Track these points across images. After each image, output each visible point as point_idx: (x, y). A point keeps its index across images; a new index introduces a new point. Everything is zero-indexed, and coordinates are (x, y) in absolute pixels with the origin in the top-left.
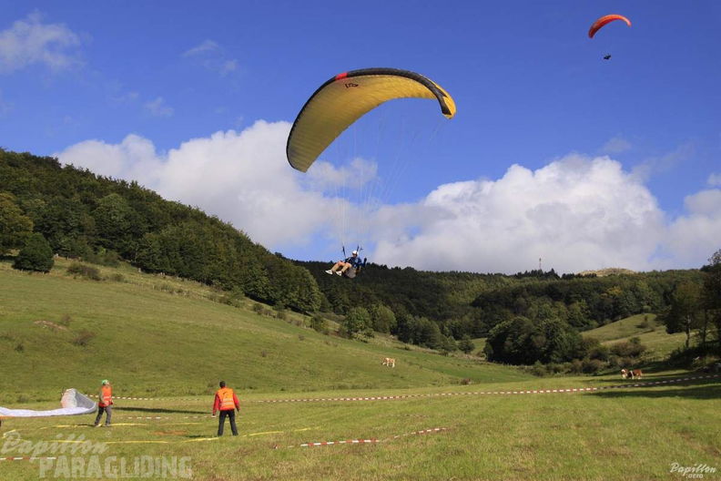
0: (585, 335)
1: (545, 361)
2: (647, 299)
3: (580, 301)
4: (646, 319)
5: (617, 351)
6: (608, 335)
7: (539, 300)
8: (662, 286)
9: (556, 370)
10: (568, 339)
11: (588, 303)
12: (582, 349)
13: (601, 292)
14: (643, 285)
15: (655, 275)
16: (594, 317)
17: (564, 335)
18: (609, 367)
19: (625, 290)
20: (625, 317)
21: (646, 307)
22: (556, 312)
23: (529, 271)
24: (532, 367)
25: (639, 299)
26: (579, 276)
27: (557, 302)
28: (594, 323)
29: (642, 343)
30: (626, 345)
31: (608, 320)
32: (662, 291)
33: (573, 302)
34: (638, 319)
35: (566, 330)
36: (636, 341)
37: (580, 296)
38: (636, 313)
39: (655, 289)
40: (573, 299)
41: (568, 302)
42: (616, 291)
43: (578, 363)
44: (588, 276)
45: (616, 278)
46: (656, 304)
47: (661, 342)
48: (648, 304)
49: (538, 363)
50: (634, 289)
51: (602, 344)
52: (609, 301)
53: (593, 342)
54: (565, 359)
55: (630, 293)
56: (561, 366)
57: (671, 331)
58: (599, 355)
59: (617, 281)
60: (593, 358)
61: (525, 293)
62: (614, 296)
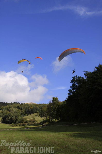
0: (24, 117)
1: (15, 123)
3: (24, 110)
4: (37, 114)
5: (30, 121)
6: (29, 118)
7: (15, 109)
9: (17, 125)
10: (20, 118)
11: (26, 110)
12: (23, 120)
13: (29, 108)
14: (38, 107)
15: (40, 104)
16: (27, 113)
17: (19, 117)
18: (28, 125)
19: (34, 107)
20: (33, 113)
21: (38, 111)
22: (19, 112)
23: (14, 102)
24: (11, 124)
25: (36, 110)
26: (25, 104)
27: (19, 110)
28: (27, 115)
29: (35, 119)
30: (32, 120)
31: (30, 114)
34: (36, 114)
35: (20, 116)
36: (34, 119)
37: (24, 108)
38: (36, 113)
39: (40, 108)
41: (21, 110)
42: (32, 108)
43: (21, 124)
44: (26, 104)
45: (32, 105)
47: (39, 119)
49: (13, 123)
50: (36, 108)
51: (27, 119)
52: (30, 110)
53: (26, 119)
54: (19, 123)
56: (18, 124)
57: (41, 117)
58: (26, 122)
59: (32, 106)
60: (25, 122)
61: (12, 107)
62: (31, 109)
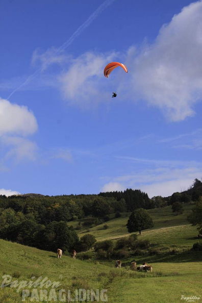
2: (75, 212)
3: (34, 212)
8: (82, 204)
11: (40, 213)
13: (47, 207)
14: (72, 202)
19: (63, 205)
21: (75, 217)
25: (71, 211)
27: (18, 212)
32: (82, 207)
33: (29, 213)
37: (33, 208)
38: (69, 220)
39: (79, 206)
40: (29, 211)
41: (25, 212)
42: (57, 206)
46: (80, 215)
48: (76, 215)
50: (67, 204)
52: (53, 212)
55: (66, 207)
59: (56, 200)
62: (56, 209)
